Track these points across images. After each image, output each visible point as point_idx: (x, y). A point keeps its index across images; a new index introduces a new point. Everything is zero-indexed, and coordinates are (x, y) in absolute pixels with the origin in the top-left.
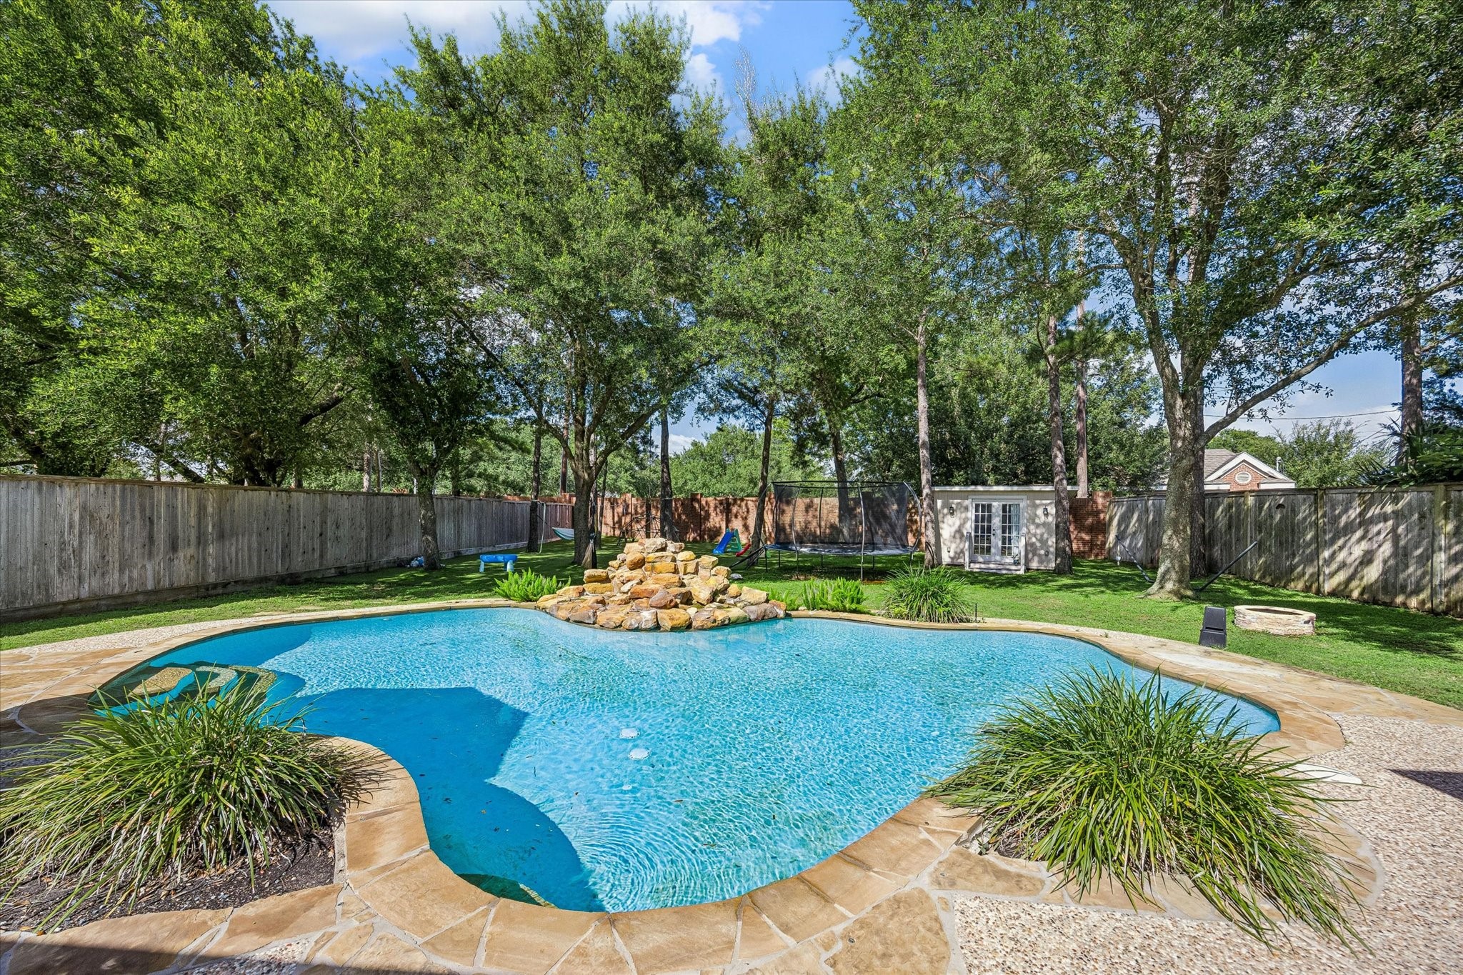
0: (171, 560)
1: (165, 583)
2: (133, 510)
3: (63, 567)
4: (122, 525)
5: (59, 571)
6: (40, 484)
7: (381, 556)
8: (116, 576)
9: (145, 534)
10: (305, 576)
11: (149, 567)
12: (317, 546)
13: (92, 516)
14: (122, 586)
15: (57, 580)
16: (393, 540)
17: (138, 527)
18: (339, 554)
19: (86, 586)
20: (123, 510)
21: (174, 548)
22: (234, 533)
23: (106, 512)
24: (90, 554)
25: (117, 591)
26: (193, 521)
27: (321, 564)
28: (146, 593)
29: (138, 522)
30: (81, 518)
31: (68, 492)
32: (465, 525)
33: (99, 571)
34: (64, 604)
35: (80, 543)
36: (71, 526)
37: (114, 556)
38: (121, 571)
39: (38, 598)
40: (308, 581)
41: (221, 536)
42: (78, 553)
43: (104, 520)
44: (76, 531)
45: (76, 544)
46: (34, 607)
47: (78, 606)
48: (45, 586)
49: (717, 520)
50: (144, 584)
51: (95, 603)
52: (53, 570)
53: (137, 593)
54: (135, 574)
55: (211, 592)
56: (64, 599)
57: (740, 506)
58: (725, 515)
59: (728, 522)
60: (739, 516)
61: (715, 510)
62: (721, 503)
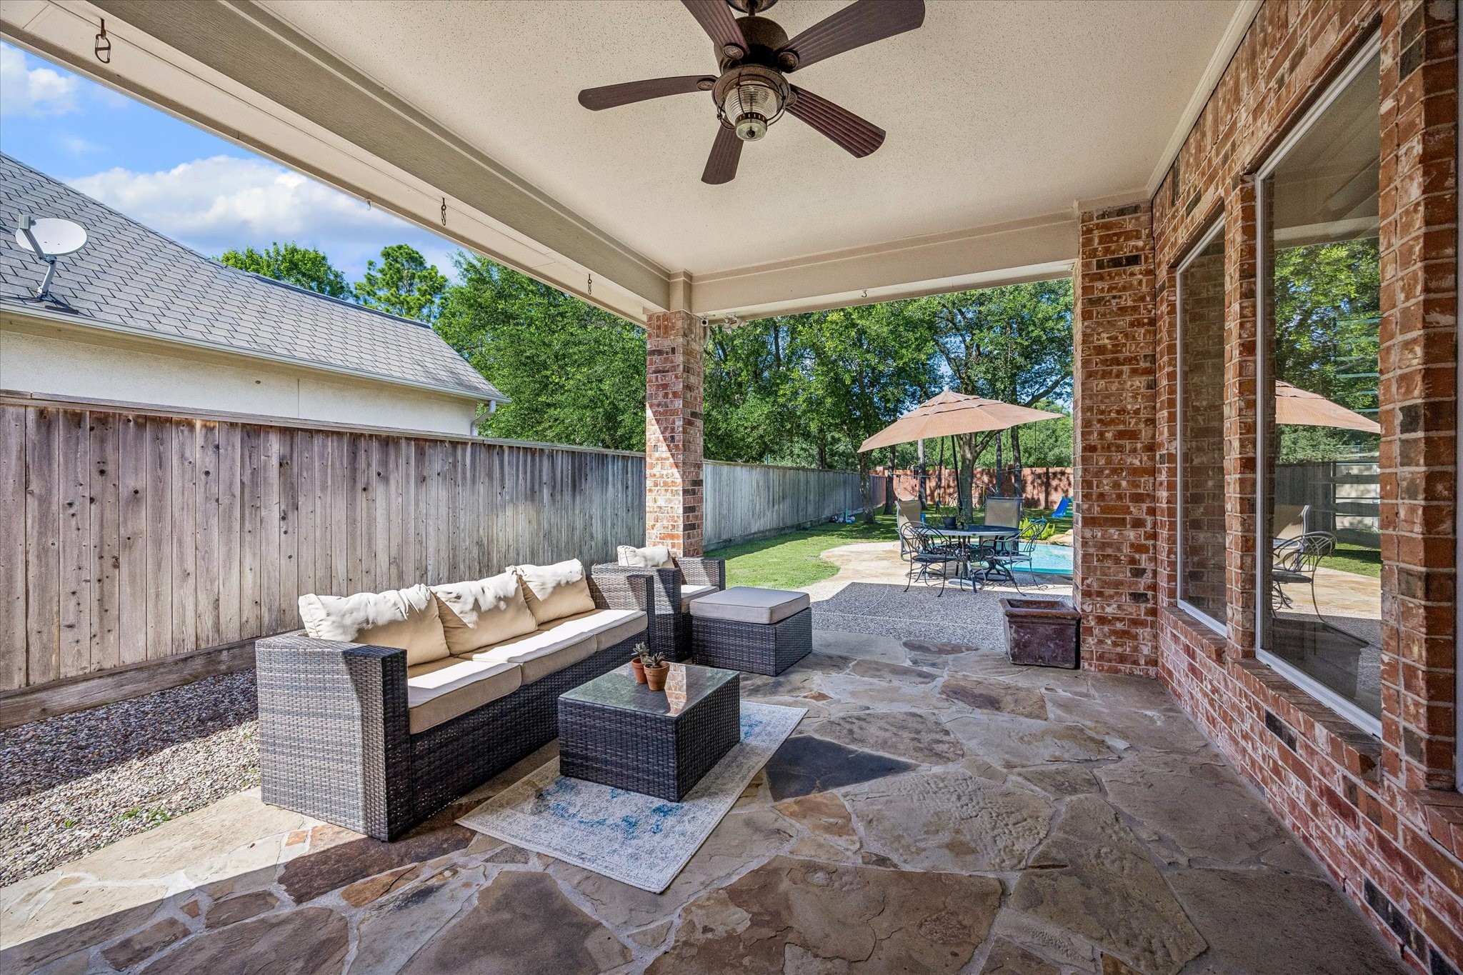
1: (771, 526)
2: (766, 483)
4: (764, 490)
5: (752, 516)
7: (822, 514)
9: (768, 496)
11: (769, 516)
12: (805, 506)
14: (763, 526)
15: (752, 521)
16: (826, 503)
17: (767, 492)
18: (811, 512)
23: (761, 483)
25: (762, 529)
26: (778, 490)
29: (767, 489)
33: (759, 517)
37: (762, 509)
40: (805, 529)
42: (755, 506)
48: (750, 524)
49: (1035, 492)
53: (766, 530)
54: (766, 520)
56: (753, 532)
57: (1060, 480)
58: (1044, 488)
59: (1047, 494)
60: (1059, 490)
61: (1032, 483)
62: (1039, 476)
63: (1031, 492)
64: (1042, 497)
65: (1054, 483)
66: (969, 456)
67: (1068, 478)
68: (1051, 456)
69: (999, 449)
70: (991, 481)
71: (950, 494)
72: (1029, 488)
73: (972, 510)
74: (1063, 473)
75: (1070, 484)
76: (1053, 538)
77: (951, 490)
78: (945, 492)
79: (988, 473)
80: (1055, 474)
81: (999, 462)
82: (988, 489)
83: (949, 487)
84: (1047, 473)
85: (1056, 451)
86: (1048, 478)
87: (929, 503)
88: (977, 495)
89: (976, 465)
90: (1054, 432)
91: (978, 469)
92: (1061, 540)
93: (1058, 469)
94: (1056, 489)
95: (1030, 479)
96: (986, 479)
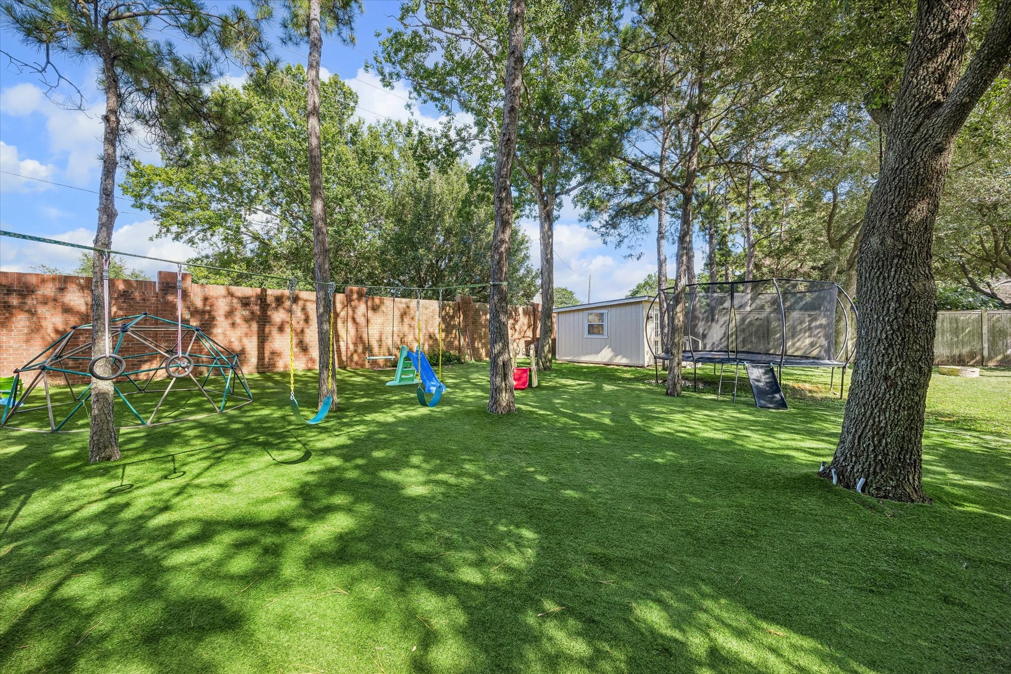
57: (290, 311)
58: (255, 326)
59: (263, 339)
60: (288, 329)
61: (230, 314)
62: (245, 302)
64: (251, 346)
65: (278, 316)
67: (304, 309)
74: (295, 299)
75: (307, 320)
80: (279, 300)
94: (281, 329)
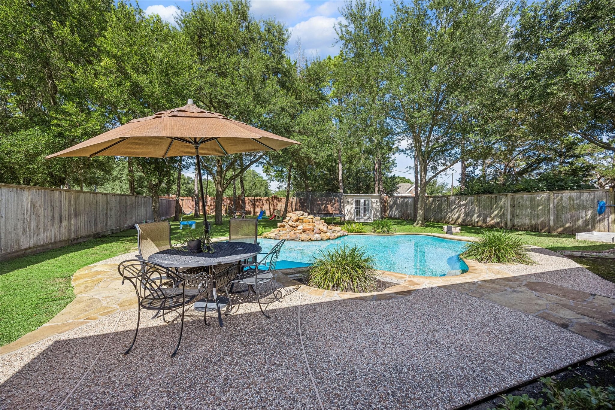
0: (60, 227)
1: (58, 239)
2: (48, 203)
3: (25, 231)
4: (45, 209)
5: (23, 233)
6: (17, 189)
7: (124, 224)
8: (42, 235)
9: (51, 214)
10: (101, 234)
11: (53, 231)
12: (105, 220)
13: (34, 206)
14: (44, 241)
15: (22, 238)
16: (128, 217)
17: (49, 211)
18: (112, 223)
19: (32, 240)
20: (45, 202)
21: (61, 222)
22: (80, 214)
23: (39, 203)
24: (33, 225)
25: (42, 243)
26: (67, 208)
27: (106, 229)
28: (52, 243)
29: (49, 208)
30: (31, 206)
31: (26, 193)
32: (148, 210)
33: (36, 233)
34: (25, 250)
35: (30, 219)
36: (27, 211)
37: (41, 226)
38: (44, 233)
39: (16, 247)
41: (76, 215)
42: (29, 224)
43: (38, 208)
44: (29, 213)
45: (29, 219)
46: (15, 252)
47: (30, 251)
48: (18, 241)
49: (249, 208)
50: (51, 239)
51: (35, 249)
52: (21, 233)
53: (49, 244)
54: (48, 235)
55: (73, 243)
56: (25, 248)
57: (259, 202)
58: (253, 206)
59: (254, 209)
61: (248, 204)
62: (251, 201)
63: (248, 207)
64: (252, 210)
65: (257, 204)
66: (220, 189)
67: (262, 202)
68: (254, 193)
69: (235, 188)
70: (231, 203)
71: (212, 209)
72: (247, 206)
73: (222, 217)
74: (260, 200)
75: (263, 204)
76: (265, 234)
77: (212, 207)
78: (209, 208)
79: (230, 199)
80: (257, 200)
81: (235, 194)
82: (229, 206)
83: (211, 205)
84: (254, 199)
85: (256, 191)
86: (255, 202)
87: (201, 213)
88: (224, 210)
89: (224, 194)
90: (255, 183)
91: (225, 196)
92: (269, 235)
93: (259, 198)
94: (258, 207)
95: (247, 202)
96: (228, 202)
